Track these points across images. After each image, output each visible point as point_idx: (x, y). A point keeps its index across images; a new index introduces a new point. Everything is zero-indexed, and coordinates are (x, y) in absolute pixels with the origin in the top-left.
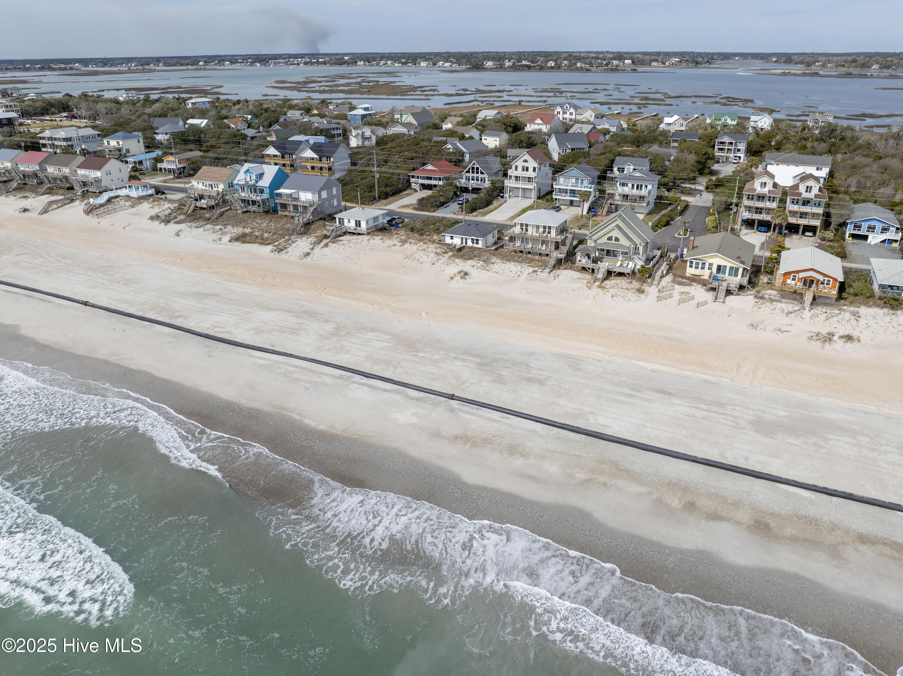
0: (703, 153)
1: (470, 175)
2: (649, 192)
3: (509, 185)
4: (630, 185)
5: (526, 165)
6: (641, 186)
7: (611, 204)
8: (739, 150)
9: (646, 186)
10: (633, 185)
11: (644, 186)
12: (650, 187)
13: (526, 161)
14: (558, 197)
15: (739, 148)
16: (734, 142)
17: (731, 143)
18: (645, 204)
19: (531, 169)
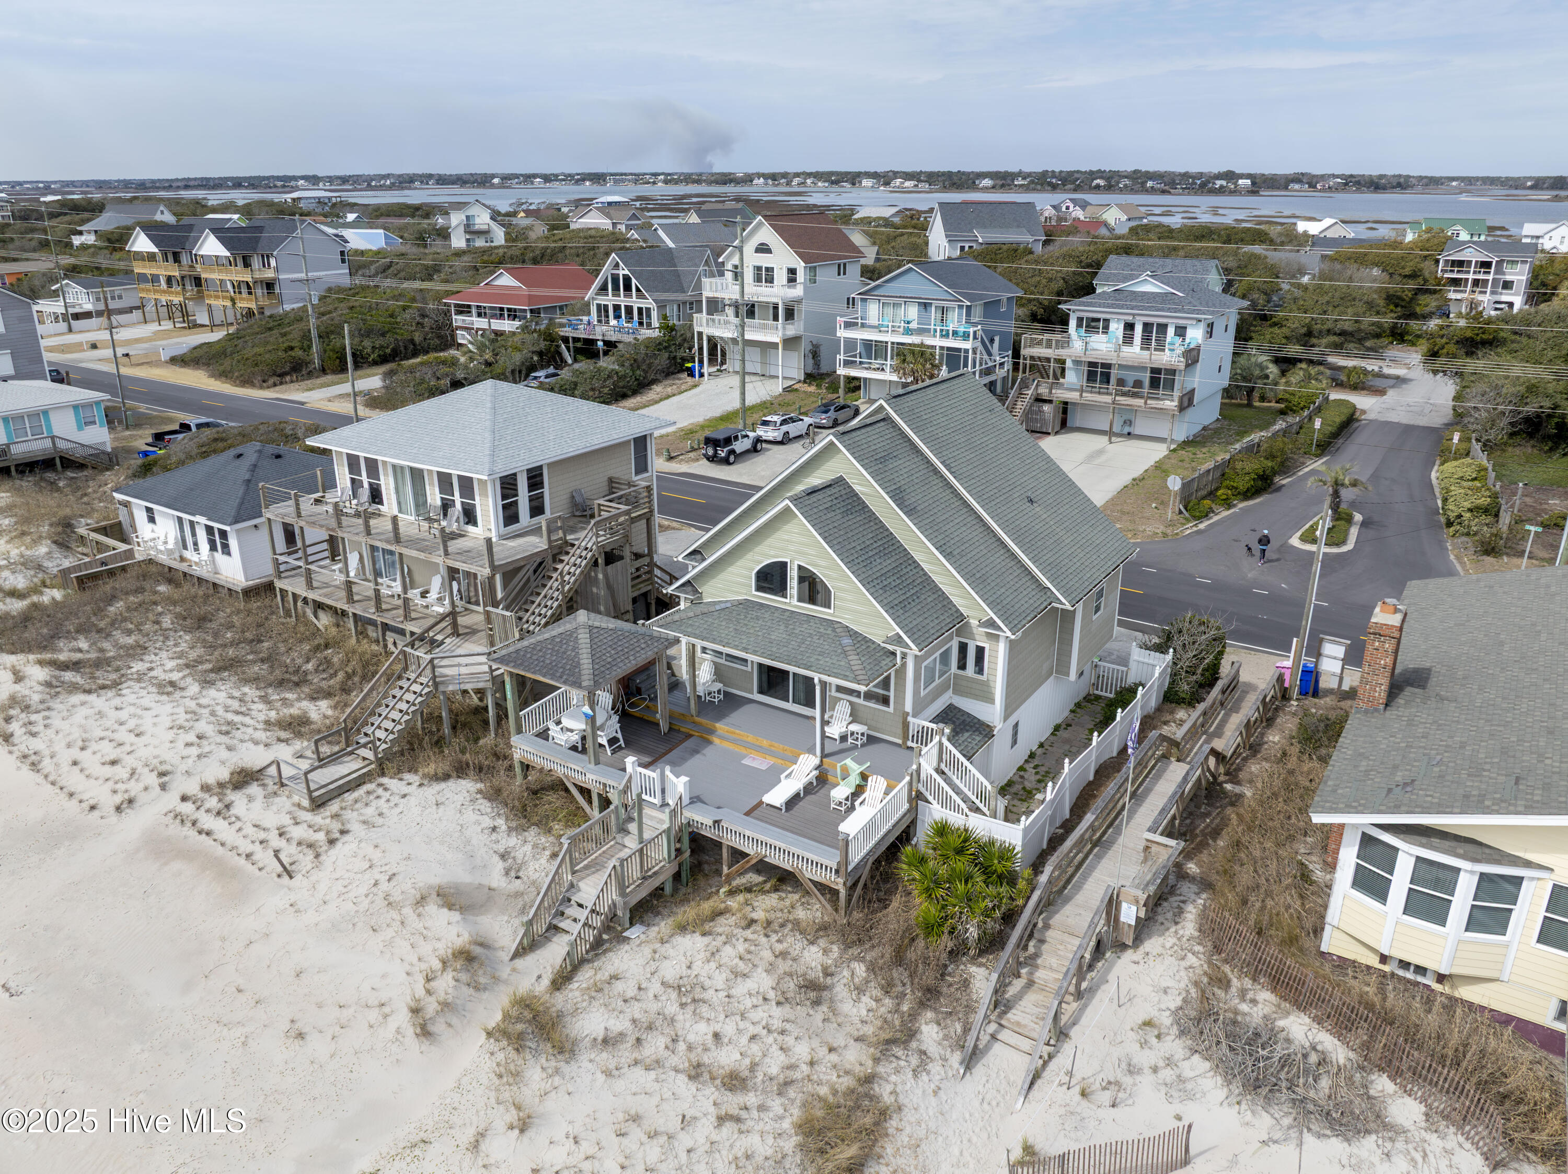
0: (1407, 271)
1: (609, 300)
2: (1192, 357)
3: (708, 331)
4: (1117, 328)
5: (764, 260)
6: (1163, 328)
7: (1039, 400)
8: (1507, 285)
9: (1181, 331)
10: (1130, 327)
11: (1171, 331)
12: (1195, 335)
13: (763, 249)
14: (854, 373)
15: (1508, 278)
16: (1495, 260)
17: (1486, 265)
18: (1171, 404)
19: (781, 277)
